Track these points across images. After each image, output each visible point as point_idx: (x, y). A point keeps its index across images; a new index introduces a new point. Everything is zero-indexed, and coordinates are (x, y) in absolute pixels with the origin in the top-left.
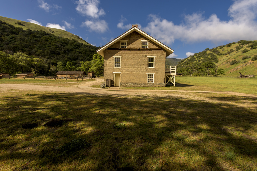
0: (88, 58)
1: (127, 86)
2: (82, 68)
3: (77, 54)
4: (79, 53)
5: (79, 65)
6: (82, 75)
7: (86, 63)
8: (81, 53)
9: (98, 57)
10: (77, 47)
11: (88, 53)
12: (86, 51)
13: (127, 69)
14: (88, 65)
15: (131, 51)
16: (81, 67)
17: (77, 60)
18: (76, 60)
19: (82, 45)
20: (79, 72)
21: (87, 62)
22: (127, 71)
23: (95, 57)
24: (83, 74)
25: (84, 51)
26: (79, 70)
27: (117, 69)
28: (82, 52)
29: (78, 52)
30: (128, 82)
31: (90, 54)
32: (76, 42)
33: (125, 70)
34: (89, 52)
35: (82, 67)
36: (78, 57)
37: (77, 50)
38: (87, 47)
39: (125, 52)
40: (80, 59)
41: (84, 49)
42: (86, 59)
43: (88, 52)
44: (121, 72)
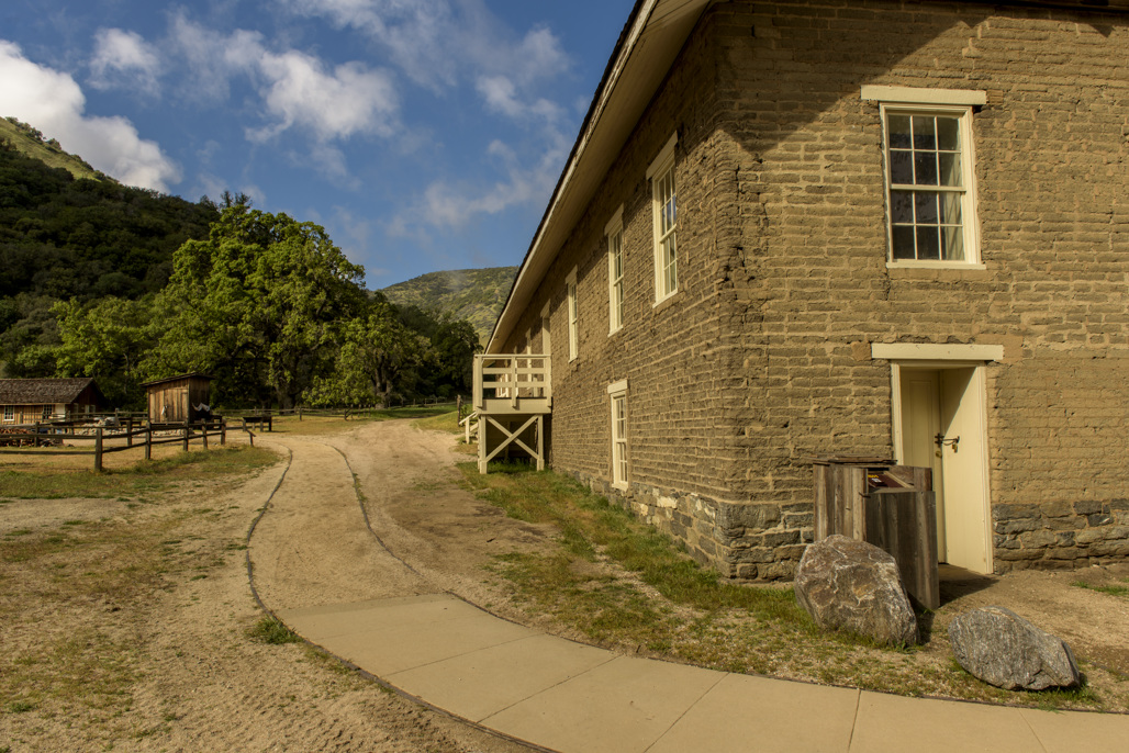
0: (118, 274)
1: (1091, 553)
2: (63, 355)
3: (27, 247)
4: (43, 238)
5: (39, 331)
6: (69, 407)
7: (99, 314)
8: (60, 243)
9: (217, 263)
10: (25, 192)
11: (115, 239)
12: (98, 228)
13: (1082, 292)
14: (124, 329)
15: (1105, 32)
16: (60, 342)
17: (21, 295)
18: (13, 293)
19: (69, 185)
20: (40, 388)
21: (111, 304)
22: (1077, 316)
23: (190, 259)
24: (81, 399)
25: (86, 225)
26: (45, 368)
27: (931, 299)
28: (68, 230)
29: (35, 232)
30: (1105, 494)
31: (135, 250)
32: (16, 161)
33: (1055, 306)
34: (125, 232)
35: (69, 347)
36: (30, 267)
37: (27, 220)
38: (109, 197)
39: (1029, 47)
40: (45, 286)
41: (85, 209)
42: (100, 284)
43: (114, 232)
44: (990, 335)
